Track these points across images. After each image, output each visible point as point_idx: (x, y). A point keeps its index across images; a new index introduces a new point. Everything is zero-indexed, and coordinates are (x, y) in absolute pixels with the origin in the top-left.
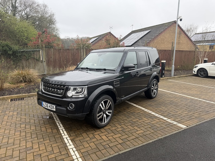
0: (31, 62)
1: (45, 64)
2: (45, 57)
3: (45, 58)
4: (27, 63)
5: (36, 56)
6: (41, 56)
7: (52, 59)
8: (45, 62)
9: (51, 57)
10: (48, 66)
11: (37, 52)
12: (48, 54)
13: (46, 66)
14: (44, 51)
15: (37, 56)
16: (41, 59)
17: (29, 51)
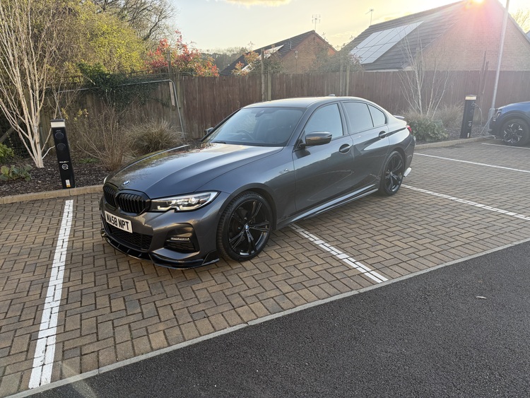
0: (151, 109)
1: (181, 114)
2: (181, 99)
3: (180, 101)
5: (160, 96)
6: (172, 97)
7: (196, 103)
8: (182, 110)
9: (195, 99)
10: (189, 119)
11: (163, 85)
12: (187, 91)
13: (183, 118)
14: (178, 83)
15: (162, 94)
16: (173, 104)
17: (146, 84)
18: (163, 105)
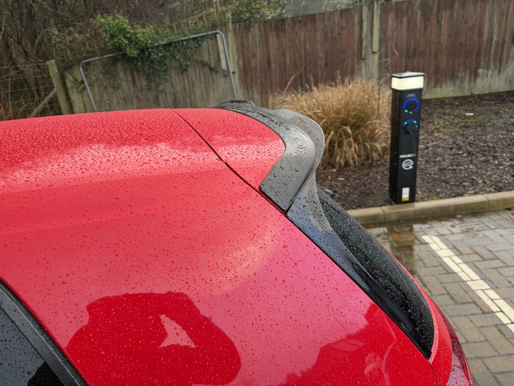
0: (196, 77)
1: (235, 80)
3: (234, 61)
4: (184, 84)
5: (206, 56)
6: (222, 56)
7: (256, 63)
8: (237, 75)
9: (254, 56)
10: (247, 86)
11: (209, 40)
12: (243, 45)
13: (238, 87)
14: (230, 35)
15: (209, 54)
16: (224, 67)
17: (185, 40)
18: (211, 69)
